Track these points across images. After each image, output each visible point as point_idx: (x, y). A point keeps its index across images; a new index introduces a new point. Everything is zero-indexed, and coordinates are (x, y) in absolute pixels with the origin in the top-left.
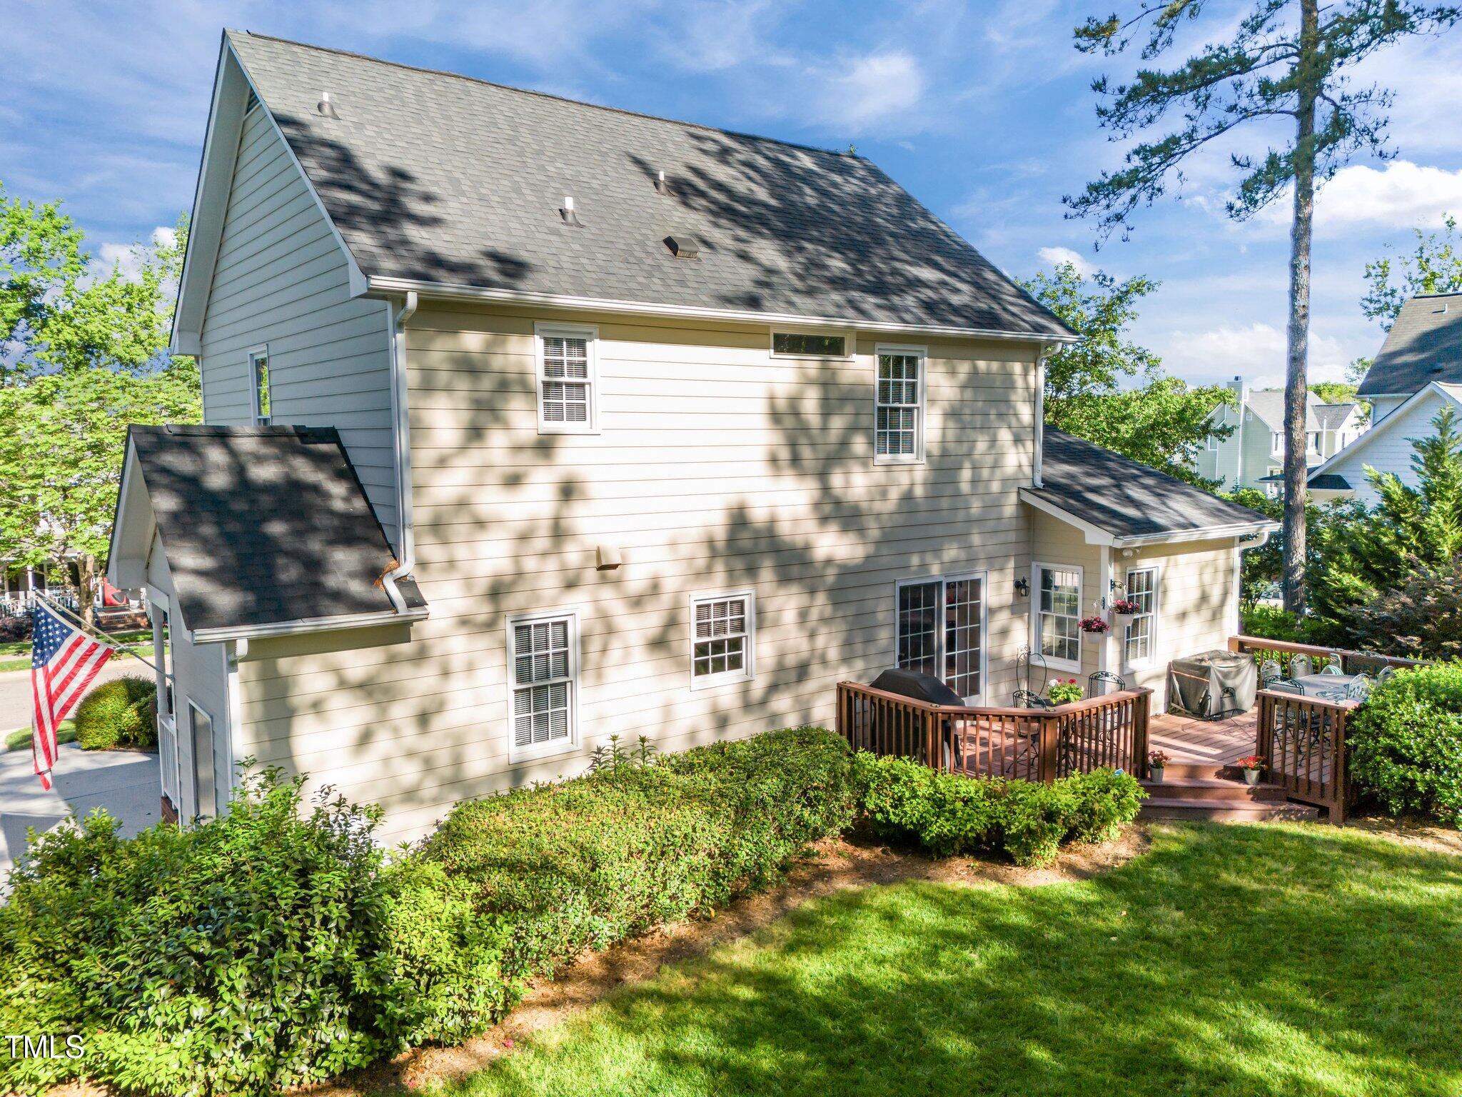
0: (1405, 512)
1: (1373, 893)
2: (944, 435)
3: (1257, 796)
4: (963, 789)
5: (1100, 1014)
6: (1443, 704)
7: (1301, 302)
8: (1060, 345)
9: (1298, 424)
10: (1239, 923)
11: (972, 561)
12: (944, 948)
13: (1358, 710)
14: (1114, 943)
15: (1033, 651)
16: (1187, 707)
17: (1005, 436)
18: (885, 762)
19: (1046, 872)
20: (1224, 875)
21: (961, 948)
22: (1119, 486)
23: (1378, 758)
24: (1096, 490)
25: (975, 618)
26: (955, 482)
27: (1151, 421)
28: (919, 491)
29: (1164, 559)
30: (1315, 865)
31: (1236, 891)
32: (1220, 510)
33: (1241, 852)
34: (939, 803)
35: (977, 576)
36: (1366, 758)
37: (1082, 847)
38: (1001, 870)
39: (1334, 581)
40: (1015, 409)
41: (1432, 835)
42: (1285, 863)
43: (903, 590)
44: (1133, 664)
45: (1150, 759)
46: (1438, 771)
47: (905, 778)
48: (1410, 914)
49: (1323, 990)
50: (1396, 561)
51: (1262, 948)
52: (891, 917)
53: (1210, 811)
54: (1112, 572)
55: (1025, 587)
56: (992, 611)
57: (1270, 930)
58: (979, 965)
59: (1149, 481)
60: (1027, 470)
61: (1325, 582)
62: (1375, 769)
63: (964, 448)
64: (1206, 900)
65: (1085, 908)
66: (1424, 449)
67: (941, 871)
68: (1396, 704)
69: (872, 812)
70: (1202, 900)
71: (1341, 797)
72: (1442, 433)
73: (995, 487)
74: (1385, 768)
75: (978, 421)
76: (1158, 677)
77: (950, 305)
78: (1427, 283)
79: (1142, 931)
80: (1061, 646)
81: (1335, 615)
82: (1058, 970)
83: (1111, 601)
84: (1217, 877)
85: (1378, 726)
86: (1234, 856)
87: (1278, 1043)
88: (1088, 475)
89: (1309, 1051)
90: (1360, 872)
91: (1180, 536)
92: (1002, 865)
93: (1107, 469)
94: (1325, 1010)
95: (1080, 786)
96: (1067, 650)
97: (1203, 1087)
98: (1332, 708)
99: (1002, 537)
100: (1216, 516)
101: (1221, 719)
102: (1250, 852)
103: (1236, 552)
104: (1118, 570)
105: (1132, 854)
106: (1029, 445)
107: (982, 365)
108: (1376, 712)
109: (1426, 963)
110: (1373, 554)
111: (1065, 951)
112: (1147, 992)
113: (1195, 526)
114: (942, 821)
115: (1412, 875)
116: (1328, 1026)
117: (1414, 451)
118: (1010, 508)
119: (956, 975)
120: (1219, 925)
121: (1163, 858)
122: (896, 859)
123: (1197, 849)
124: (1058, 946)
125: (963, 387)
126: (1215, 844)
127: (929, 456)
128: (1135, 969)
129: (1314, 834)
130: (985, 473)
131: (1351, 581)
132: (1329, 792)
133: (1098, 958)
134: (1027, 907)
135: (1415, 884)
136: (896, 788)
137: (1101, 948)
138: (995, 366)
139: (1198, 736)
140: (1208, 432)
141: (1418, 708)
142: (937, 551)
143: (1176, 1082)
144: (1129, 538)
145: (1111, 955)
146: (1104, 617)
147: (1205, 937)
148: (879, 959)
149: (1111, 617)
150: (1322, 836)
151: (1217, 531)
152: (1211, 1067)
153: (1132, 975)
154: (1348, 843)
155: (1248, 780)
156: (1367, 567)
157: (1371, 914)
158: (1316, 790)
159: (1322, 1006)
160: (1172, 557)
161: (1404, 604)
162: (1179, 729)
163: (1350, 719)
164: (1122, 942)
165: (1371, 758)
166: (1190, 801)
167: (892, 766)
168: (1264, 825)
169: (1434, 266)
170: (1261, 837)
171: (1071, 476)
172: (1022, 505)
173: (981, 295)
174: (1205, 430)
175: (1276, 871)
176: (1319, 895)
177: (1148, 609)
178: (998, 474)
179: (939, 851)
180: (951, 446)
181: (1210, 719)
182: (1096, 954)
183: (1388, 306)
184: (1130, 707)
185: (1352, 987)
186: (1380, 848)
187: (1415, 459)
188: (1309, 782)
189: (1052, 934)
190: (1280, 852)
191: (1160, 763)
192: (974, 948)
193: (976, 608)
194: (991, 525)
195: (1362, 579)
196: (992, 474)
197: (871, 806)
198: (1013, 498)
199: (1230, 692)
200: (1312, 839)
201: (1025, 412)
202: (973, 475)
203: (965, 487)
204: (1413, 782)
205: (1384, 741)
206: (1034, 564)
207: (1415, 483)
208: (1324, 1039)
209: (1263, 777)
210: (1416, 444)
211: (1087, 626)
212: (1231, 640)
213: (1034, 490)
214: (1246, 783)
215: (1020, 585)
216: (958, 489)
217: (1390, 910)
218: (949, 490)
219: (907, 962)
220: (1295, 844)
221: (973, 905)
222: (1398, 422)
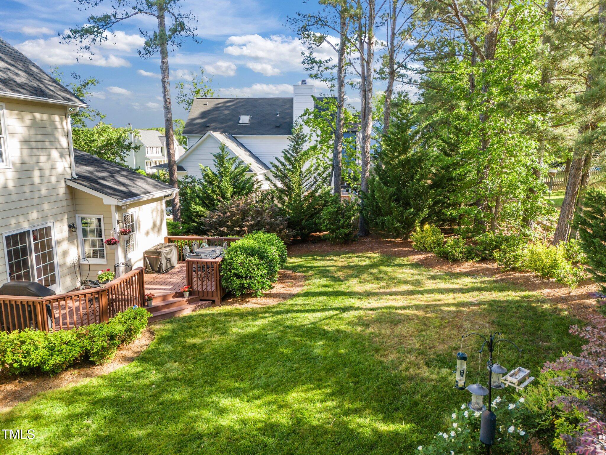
0: (214, 181)
1: (240, 331)
2: (21, 153)
3: (189, 302)
4: (65, 338)
5: (160, 426)
6: (249, 254)
7: (168, 97)
8: (78, 108)
9: (171, 147)
10: (200, 360)
11: (45, 218)
12: (72, 425)
13: (222, 261)
14: (154, 388)
15: (81, 257)
16: (153, 270)
17: (55, 153)
18: (14, 335)
19: (112, 364)
20: (188, 340)
21: (82, 421)
22: (113, 176)
23: (232, 278)
24: (103, 178)
25: (50, 246)
26: (31, 177)
27: (105, 143)
28: (11, 184)
29: (137, 208)
30: (218, 325)
31: (194, 346)
32: (157, 185)
33: (191, 328)
34: (52, 349)
35: (48, 225)
36: (227, 279)
37: (125, 346)
38: (89, 371)
39: (194, 209)
40: (58, 139)
41: (249, 301)
42: (207, 328)
43: (7, 238)
44: (129, 256)
45: (146, 297)
46: (250, 278)
47: (29, 341)
48: (254, 335)
49: (238, 378)
50: (213, 200)
51: (212, 368)
52: (36, 418)
53: (174, 313)
54: (117, 216)
55: (75, 227)
56: (58, 243)
57: (212, 359)
58: (94, 426)
59: (125, 173)
60: (68, 170)
61: (190, 210)
62: (230, 282)
63: (34, 159)
64: (185, 354)
65: (137, 376)
66: (217, 158)
67: (57, 382)
68: (235, 257)
69: (11, 364)
70: (183, 354)
71: (219, 295)
72: (222, 152)
73: (53, 179)
74: (234, 281)
75: (40, 145)
76: (140, 260)
77: (15, 81)
78: (197, 93)
79: (164, 377)
80: (95, 252)
81: (194, 222)
82: (133, 412)
83: (118, 230)
84: (185, 342)
85: (230, 266)
86: (189, 331)
87: (231, 407)
88: (98, 171)
89: (243, 406)
90: (233, 323)
91: (145, 197)
92: (89, 367)
93: (105, 168)
94: (242, 386)
95: (123, 319)
96: (99, 253)
97: (212, 441)
98: (214, 262)
99: (59, 204)
100: (156, 188)
101: (167, 272)
102: (194, 327)
103: (164, 201)
104: (120, 215)
105: (148, 342)
106: (68, 157)
107: (38, 116)
108: (229, 261)
109: (265, 353)
110: (205, 198)
111: (134, 401)
112: (176, 406)
113: (150, 193)
114: (55, 357)
115: (249, 319)
116: (245, 391)
117: (214, 158)
118: (62, 190)
119: (84, 437)
120: (193, 363)
121: (162, 340)
122: (28, 383)
123: (174, 331)
124: (130, 400)
125: (30, 127)
126: (179, 327)
127: (14, 164)
128: (168, 397)
129: (213, 312)
130: (47, 172)
131: (199, 208)
132: (215, 294)
133: (149, 398)
134: (109, 386)
135: (251, 323)
136: (24, 347)
137: (150, 393)
138: (45, 117)
139: (161, 282)
140: (131, 148)
141: (242, 257)
142: (25, 214)
143: (200, 444)
144: (125, 201)
145: (155, 395)
146: (116, 237)
147: (190, 371)
148: (35, 446)
149: (119, 237)
150: (216, 312)
151: (158, 194)
152: (212, 430)
153: (167, 401)
154: (225, 313)
155: (185, 296)
156: (204, 202)
157: (243, 339)
158: (210, 294)
159: (240, 384)
160: (141, 207)
161: (219, 216)
162: (152, 280)
163: (220, 265)
164: (158, 386)
165: (229, 278)
166: (166, 310)
167: (19, 336)
168: (195, 313)
169: (198, 87)
170: (195, 318)
171: (90, 172)
172: (68, 187)
173: (31, 78)
174: (129, 147)
175: (206, 332)
176: (223, 337)
177: (133, 231)
178: (54, 172)
179: (53, 372)
180: (27, 159)
181: (163, 273)
182: (147, 397)
183: (184, 100)
184: (136, 277)
185: (247, 372)
186: (236, 312)
187: (214, 161)
188: (208, 292)
189: (125, 395)
190: (204, 323)
191: (151, 298)
192: (88, 417)
193: (49, 242)
194: (53, 198)
195: (203, 207)
196: (51, 172)
197: (10, 362)
198: (63, 184)
199: (168, 260)
200: (213, 314)
201: (64, 142)
202: (41, 173)
203: (37, 180)
204: (243, 284)
205: (233, 271)
206: (77, 216)
207: (215, 170)
208: (245, 398)
209: (190, 294)
210: (215, 156)
211: (109, 242)
212: (165, 238)
213: (73, 180)
214: (185, 298)
215: (72, 227)
216: (33, 181)
217: (248, 336)
218: (28, 182)
219: (53, 441)
220: (208, 318)
221: (80, 394)
222: (199, 145)
